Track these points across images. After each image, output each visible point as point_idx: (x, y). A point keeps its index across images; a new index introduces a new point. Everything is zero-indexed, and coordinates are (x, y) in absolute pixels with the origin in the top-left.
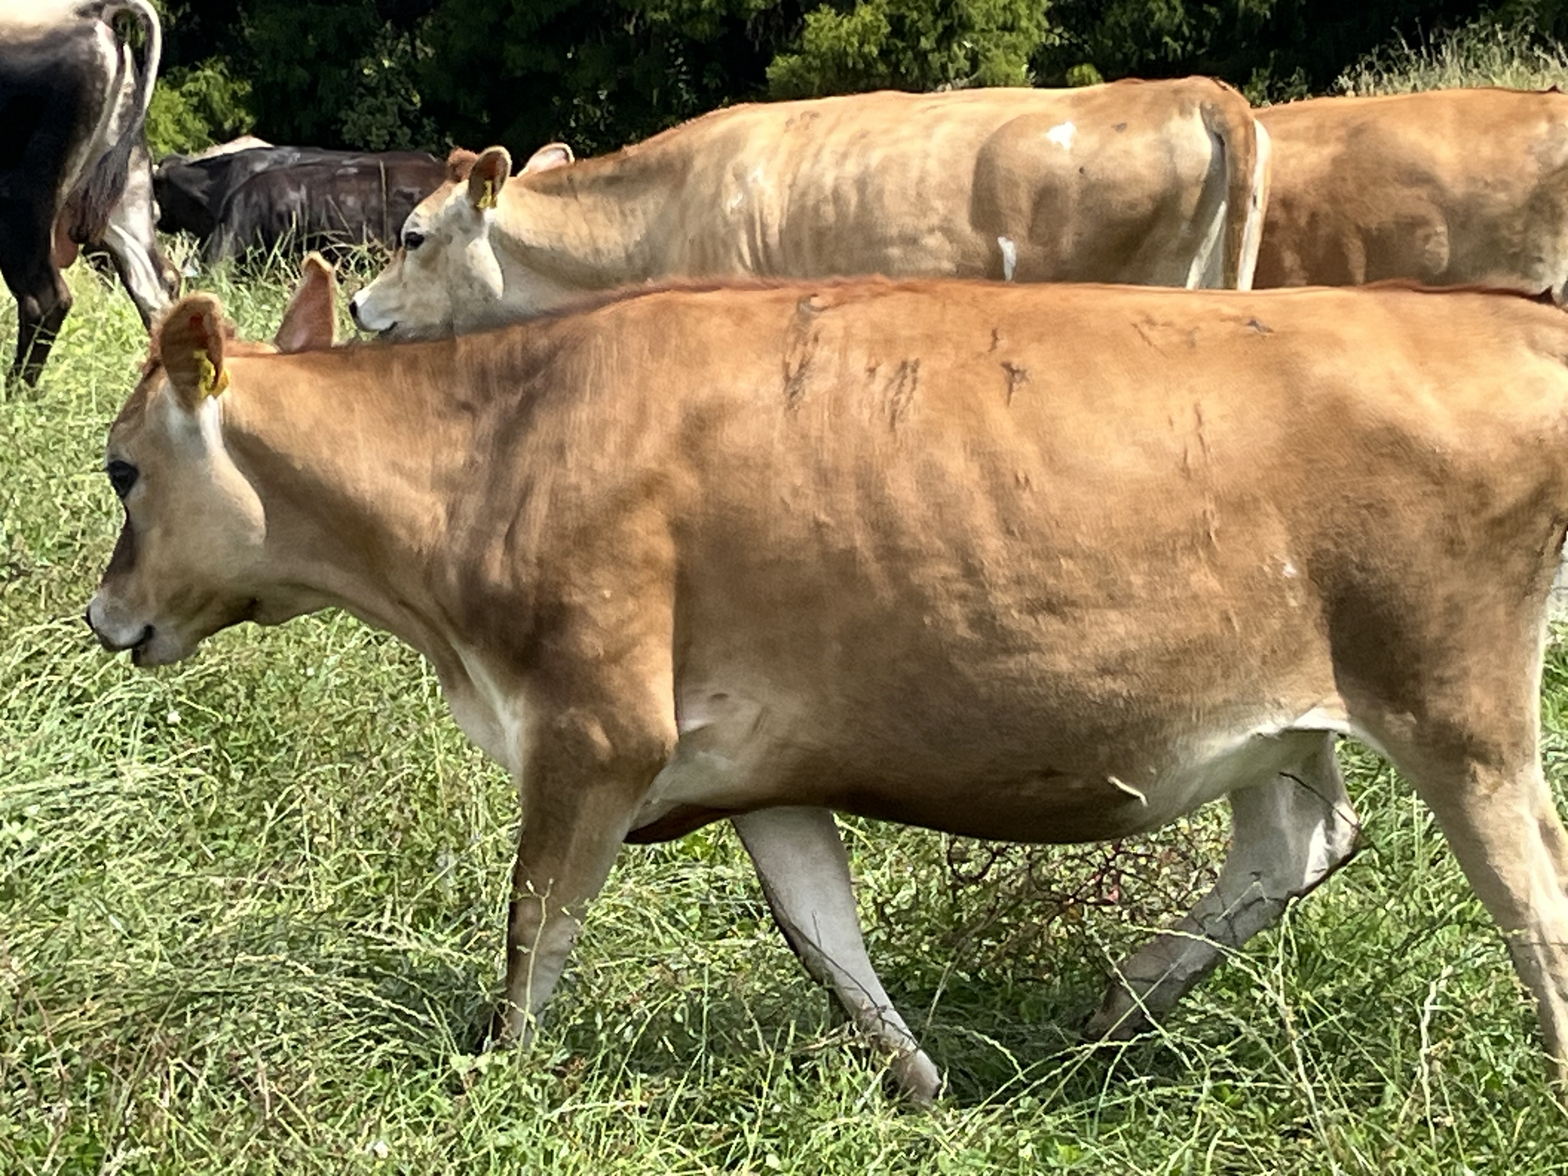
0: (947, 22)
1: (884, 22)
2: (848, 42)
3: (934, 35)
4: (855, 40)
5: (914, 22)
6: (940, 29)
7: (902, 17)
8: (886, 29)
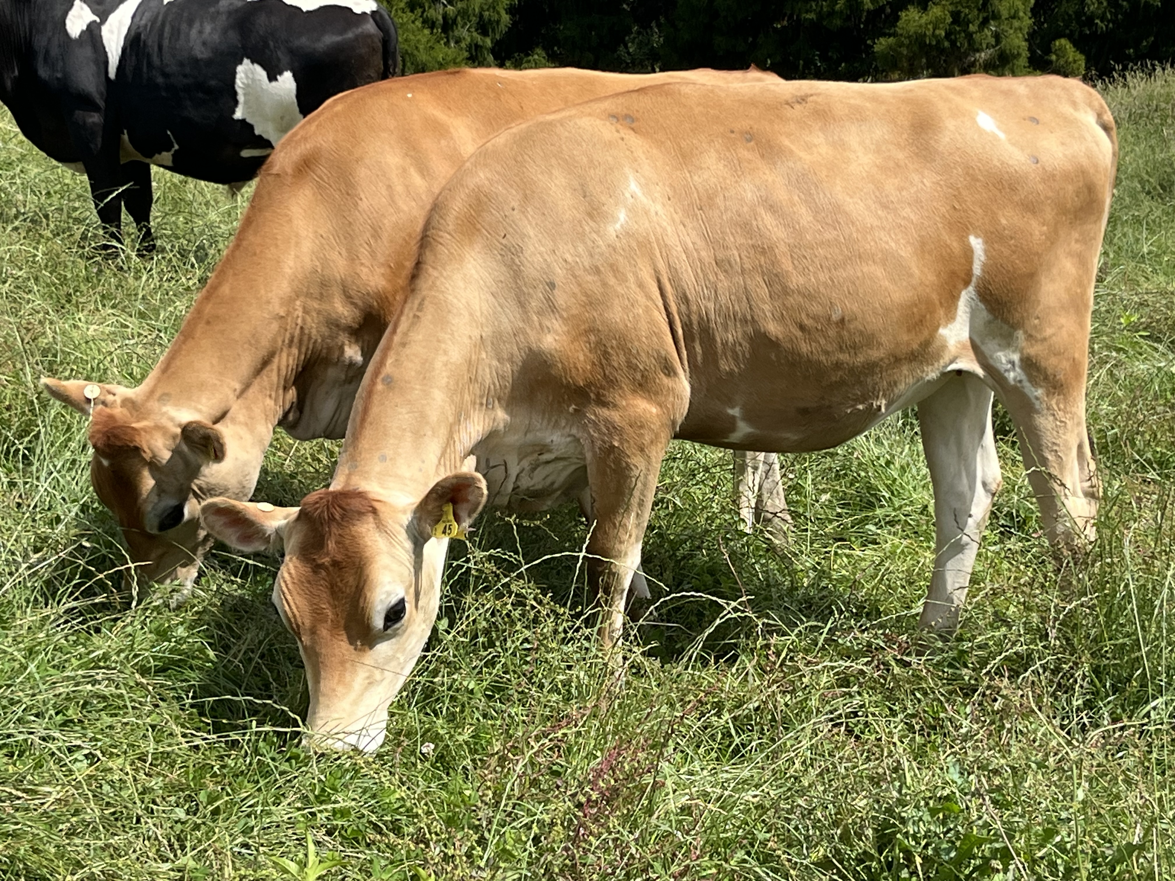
0: (985, 15)
1: (949, 15)
2: (926, 28)
3: (977, 22)
4: (930, 27)
5: (966, 15)
6: (981, 19)
7: (959, 12)
8: (949, 20)
